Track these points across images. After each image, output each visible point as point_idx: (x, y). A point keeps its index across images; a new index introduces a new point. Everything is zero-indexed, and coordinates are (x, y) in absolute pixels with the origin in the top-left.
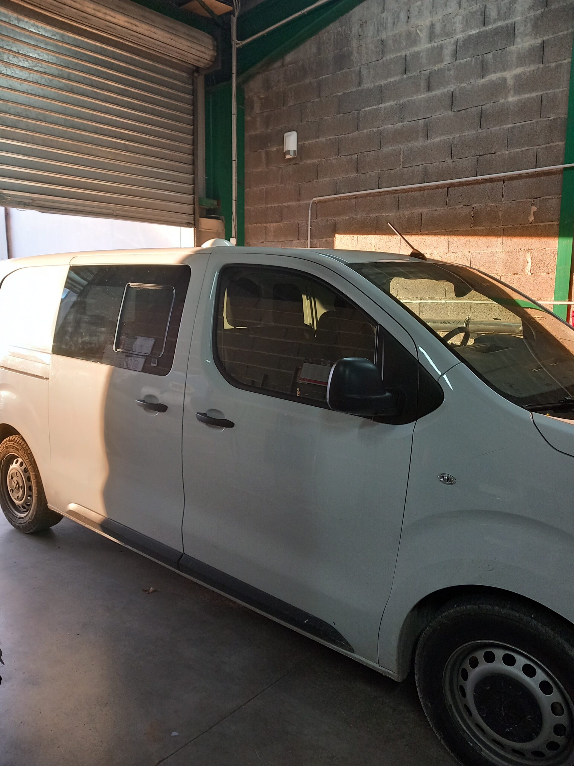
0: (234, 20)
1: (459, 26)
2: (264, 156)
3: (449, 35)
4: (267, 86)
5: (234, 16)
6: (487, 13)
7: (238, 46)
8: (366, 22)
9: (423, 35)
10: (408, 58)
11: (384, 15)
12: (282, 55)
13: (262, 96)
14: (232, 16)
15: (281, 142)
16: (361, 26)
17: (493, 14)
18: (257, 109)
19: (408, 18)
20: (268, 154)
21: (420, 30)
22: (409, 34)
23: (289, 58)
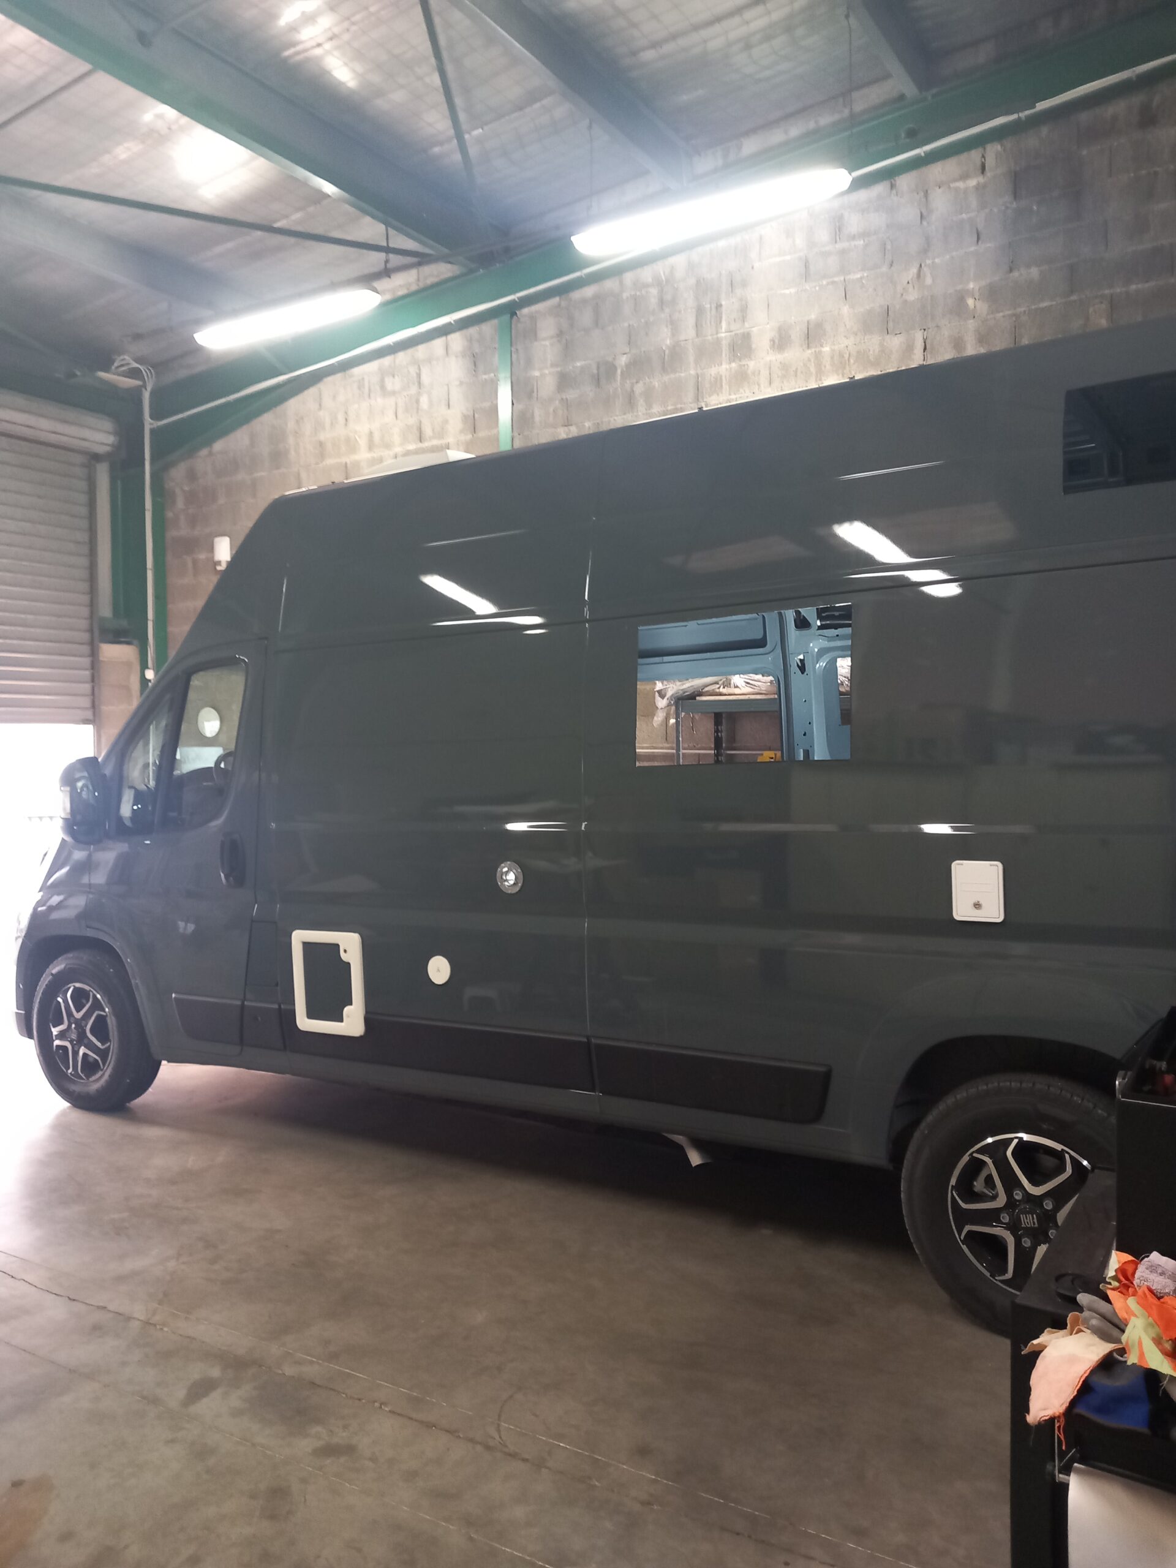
0: (146, 396)
1: (397, 439)
2: (190, 565)
3: (388, 446)
4: (192, 476)
5: (146, 389)
6: (423, 429)
7: (152, 427)
8: (302, 418)
9: (363, 442)
10: (348, 465)
11: (321, 413)
12: (209, 442)
13: (186, 488)
14: (143, 389)
15: (211, 549)
16: (297, 422)
17: (428, 431)
18: (180, 503)
19: (346, 420)
20: (195, 562)
21: (359, 437)
22: (348, 440)
23: (218, 446)
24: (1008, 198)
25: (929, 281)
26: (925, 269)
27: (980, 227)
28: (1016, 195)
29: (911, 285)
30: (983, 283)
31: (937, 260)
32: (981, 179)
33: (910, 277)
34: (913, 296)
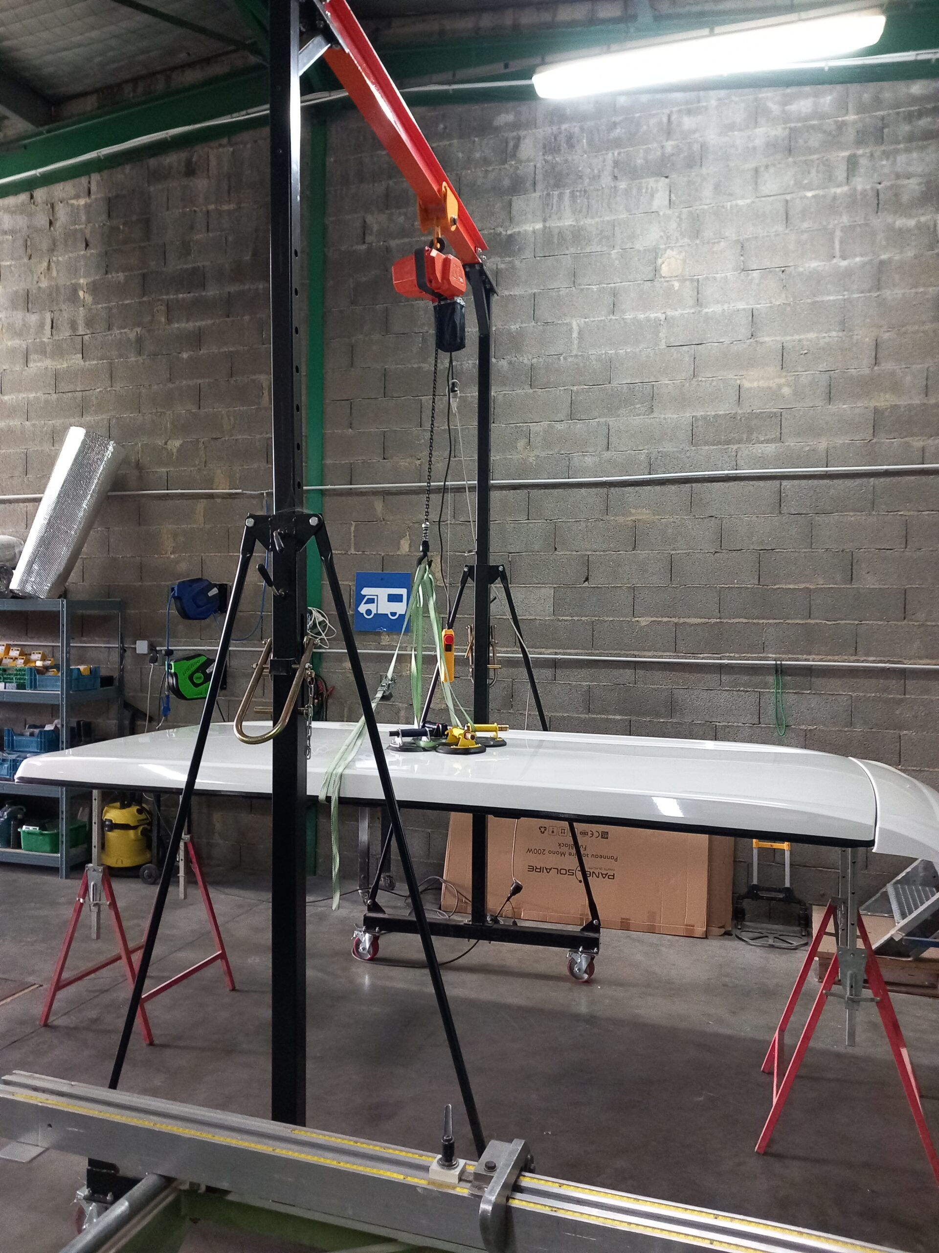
24: (104, 217)
25: (54, 274)
26: (52, 264)
27: (88, 237)
28: (109, 216)
29: (43, 275)
30: (90, 280)
31: (60, 259)
32: (88, 201)
33: (42, 269)
34: (44, 284)
